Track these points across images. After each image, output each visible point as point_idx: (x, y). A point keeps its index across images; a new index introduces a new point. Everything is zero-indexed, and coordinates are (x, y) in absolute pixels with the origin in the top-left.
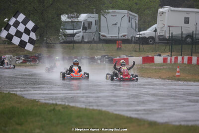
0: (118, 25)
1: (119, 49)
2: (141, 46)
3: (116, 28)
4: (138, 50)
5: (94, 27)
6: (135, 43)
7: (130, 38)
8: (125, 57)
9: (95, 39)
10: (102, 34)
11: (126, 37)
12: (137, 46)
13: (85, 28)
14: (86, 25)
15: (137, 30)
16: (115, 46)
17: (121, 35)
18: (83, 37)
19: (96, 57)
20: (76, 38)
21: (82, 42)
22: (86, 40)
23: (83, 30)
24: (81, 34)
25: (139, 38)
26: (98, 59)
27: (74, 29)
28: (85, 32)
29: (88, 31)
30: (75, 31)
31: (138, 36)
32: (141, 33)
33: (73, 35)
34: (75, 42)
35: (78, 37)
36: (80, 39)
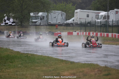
0: (56, 18)
1: (57, 28)
2: (67, 27)
3: (55, 19)
4: (65, 29)
5: (45, 18)
6: (64, 26)
7: (62, 24)
8: (60, 32)
9: (46, 24)
10: (49, 22)
11: (60, 23)
12: (65, 27)
13: (41, 19)
14: (42, 18)
15: (65, 20)
16: (55, 27)
17: (58, 22)
18: (40, 23)
19: (46, 32)
20: (37, 24)
21: (40, 25)
22: (42, 25)
23: (40, 20)
24: (39, 22)
25: (66, 24)
26: (47, 33)
27: (36, 20)
28: (41, 21)
29: (43, 20)
30: (37, 20)
31: (66, 23)
32: (67, 21)
33: (36, 22)
34: (36, 25)
35: (38, 23)
36: (39, 24)
